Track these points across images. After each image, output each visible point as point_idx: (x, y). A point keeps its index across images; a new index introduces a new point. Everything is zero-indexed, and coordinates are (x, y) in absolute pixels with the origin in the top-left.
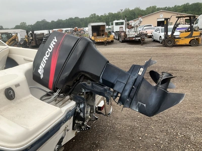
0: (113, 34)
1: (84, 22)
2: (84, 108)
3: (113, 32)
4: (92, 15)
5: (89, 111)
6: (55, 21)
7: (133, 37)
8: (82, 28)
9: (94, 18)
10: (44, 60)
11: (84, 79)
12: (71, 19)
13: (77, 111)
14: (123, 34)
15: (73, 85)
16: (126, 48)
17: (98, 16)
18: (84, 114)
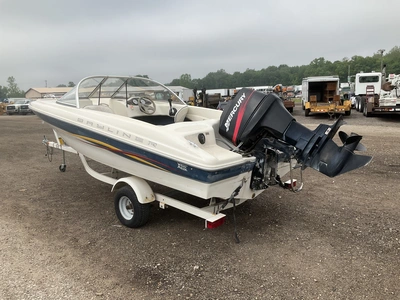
0: (353, 99)
1: (296, 75)
2: (264, 164)
3: (354, 95)
4: (316, 60)
5: (269, 172)
6: (242, 72)
7: (391, 107)
8: (290, 87)
9: (320, 66)
10: (231, 114)
11: (267, 135)
12: (272, 69)
13: (256, 166)
14: (371, 100)
15: (255, 141)
16: (370, 127)
17: (329, 63)
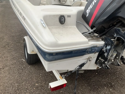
2: (110, 50)
5: (115, 55)
10: (93, 3)
11: (121, 25)
13: (103, 50)
15: (108, 29)
18: (108, 55)
